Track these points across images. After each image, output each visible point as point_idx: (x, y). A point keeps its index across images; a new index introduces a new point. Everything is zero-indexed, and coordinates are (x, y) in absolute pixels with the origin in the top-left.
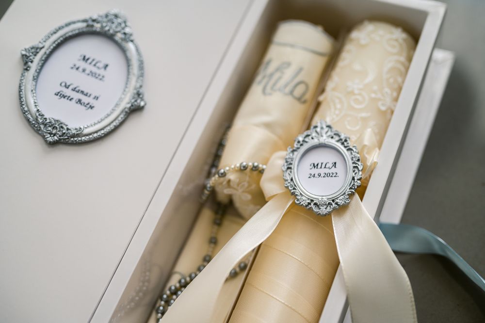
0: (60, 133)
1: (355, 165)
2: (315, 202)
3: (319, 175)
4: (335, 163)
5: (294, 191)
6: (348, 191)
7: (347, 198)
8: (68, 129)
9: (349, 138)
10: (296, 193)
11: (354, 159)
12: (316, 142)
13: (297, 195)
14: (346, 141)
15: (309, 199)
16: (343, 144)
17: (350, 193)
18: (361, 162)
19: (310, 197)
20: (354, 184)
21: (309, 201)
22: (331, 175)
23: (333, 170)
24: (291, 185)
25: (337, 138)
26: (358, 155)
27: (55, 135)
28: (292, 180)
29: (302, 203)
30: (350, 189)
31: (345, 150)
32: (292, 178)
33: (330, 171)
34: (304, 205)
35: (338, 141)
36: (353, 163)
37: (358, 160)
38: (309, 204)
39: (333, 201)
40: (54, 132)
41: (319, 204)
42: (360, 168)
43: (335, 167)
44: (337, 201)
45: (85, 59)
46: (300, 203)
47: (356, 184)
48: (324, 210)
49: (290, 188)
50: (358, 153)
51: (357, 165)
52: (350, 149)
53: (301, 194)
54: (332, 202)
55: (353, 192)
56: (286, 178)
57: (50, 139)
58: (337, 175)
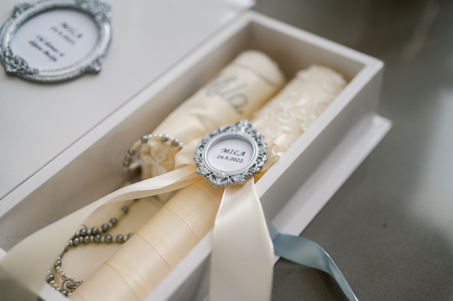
0: (19, 68)
1: (260, 156)
2: (214, 174)
3: (227, 158)
4: (244, 153)
5: (199, 162)
6: (246, 173)
7: (243, 178)
8: (27, 67)
9: (264, 137)
10: (200, 164)
11: (261, 152)
12: (234, 133)
13: (200, 166)
14: (260, 138)
15: (209, 171)
16: (256, 140)
17: (247, 174)
18: (267, 156)
19: (211, 169)
20: (253, 169)
21: (209, 173)
22: (237, 160)
23: (241, 157)
24: (199, 158)
25: (253, 135)
26: (266, 150)
27: (14, 68)
28: (201, 155)
29: (202, 172)
30: (248, 172)
31: (256, 144)
32: (202, 153)
33: (237, 157)
34: (204, 174)
35: (253, 137)
36: (259, 155)
37: (265, 154)
38: (208, 175)
39: (230, 177)
40: (15, 65)
41: (216, 176)
42: (264, 159)
43: (243, 155)
44: (233, 177)
45: (65, 26)
46: (201, 172)
47: (255, 169)
48: (218, 182)
49: (197, 160)
50: (267, 149)
51: (262, 157)
52: (260, 145)
53: (204, 166)
54: (228, 177)
55: (250, 175)
56: (197, 153)
57: (9, 69)
58: (242, 161)
